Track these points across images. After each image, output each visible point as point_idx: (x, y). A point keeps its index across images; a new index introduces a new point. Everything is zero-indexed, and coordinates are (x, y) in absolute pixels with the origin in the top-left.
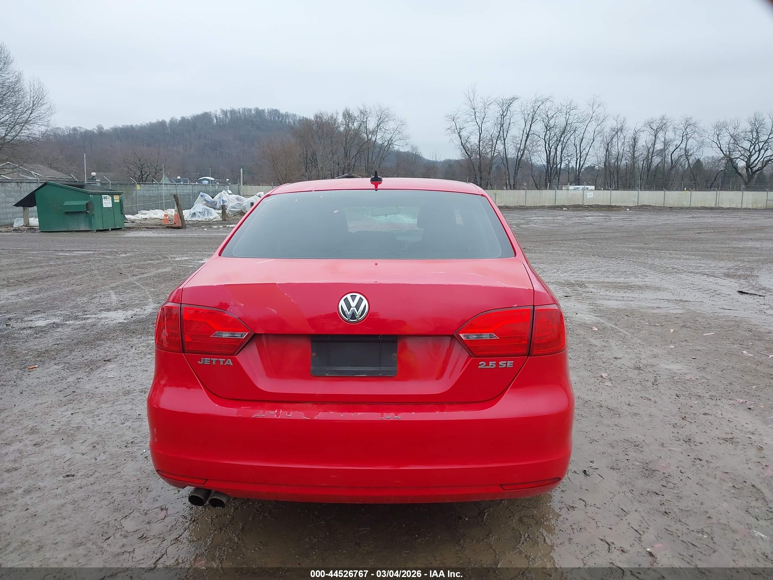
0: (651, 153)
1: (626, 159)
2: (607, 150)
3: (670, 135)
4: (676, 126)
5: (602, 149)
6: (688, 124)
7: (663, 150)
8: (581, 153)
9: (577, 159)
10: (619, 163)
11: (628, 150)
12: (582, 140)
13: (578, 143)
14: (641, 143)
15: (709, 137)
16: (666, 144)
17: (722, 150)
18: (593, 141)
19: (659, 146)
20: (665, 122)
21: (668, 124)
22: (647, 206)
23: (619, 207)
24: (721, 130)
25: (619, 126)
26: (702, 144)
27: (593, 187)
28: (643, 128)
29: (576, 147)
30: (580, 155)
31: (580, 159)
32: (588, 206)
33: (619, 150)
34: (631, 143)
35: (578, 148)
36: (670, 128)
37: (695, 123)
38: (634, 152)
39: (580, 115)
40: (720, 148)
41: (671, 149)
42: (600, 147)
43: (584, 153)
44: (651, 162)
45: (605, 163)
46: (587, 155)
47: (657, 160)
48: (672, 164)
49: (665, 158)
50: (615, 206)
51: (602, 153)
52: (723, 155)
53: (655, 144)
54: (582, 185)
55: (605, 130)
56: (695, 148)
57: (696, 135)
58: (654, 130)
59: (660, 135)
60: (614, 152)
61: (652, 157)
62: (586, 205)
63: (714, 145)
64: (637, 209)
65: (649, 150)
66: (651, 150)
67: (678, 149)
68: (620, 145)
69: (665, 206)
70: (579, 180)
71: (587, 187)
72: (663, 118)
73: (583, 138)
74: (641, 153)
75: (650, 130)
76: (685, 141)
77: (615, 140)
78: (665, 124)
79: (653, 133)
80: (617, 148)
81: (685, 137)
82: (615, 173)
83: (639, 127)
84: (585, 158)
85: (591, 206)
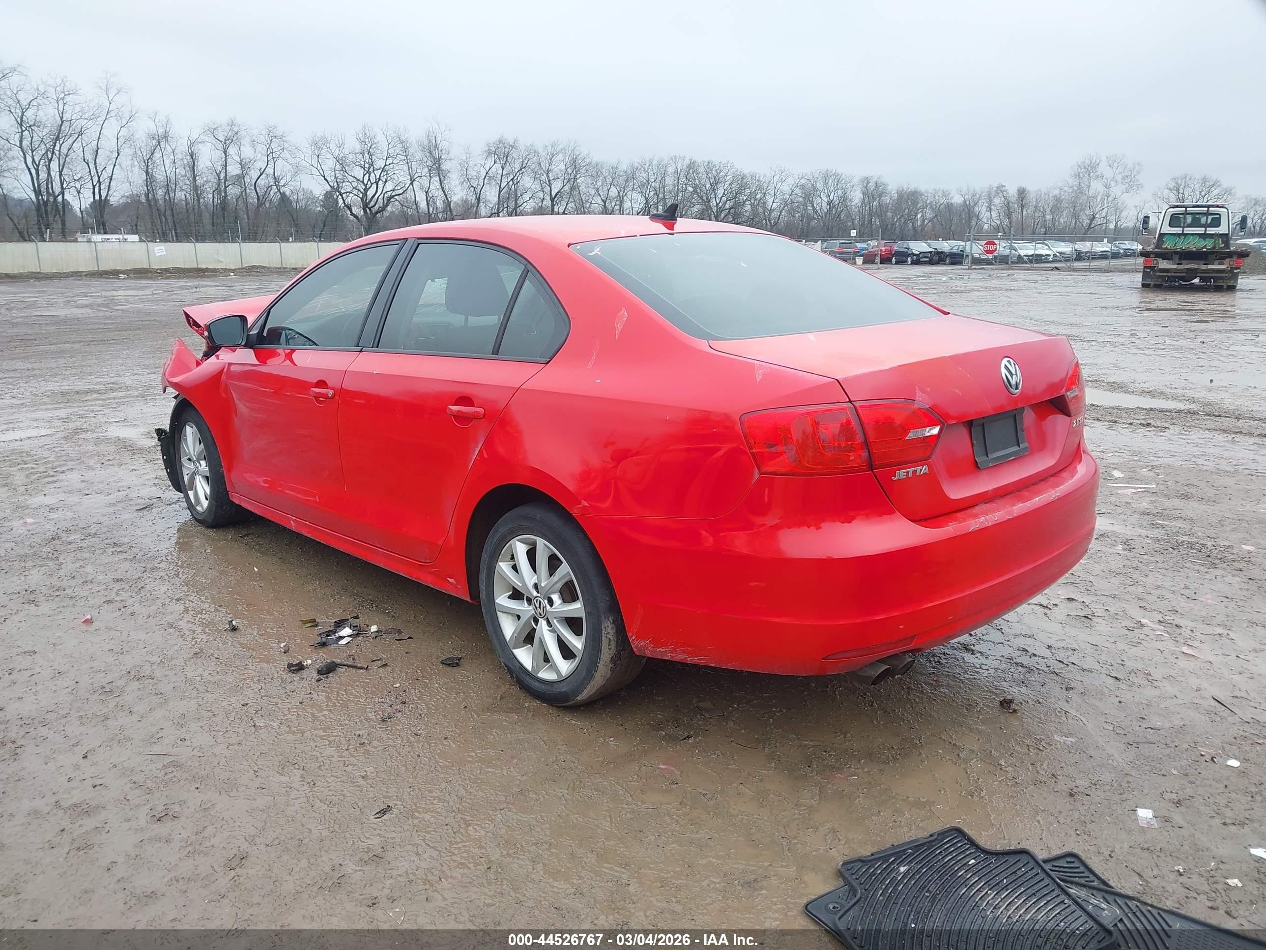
0: (222, 181)
1: (182, 190)
2: (147, 173)
3: (247, 152)
4: (254, 137)
5: (136, 170)
6: (273, 136)
7: (240, 178)
8: (99, 177)
9: (94, 187)
10: (172, 195)
11: (183, 173)
12: (97, 152)
13: (90, 157)
14: (203, 163)
15: (307, 159)
16: (244, 166)
17: (326, 180)
18: (118, 155)
19: (234, 170)
20: (236, 129)
21: (242, 133)
22: (257, 267)
23: (214, 270)
24: (320, 149)
25: (161, 131)
26: (297, 170)
27: (136, 238)
28: (202, 138)
29: (88, 164)
30: (99, 181)
31: (100, 187)
32: (161, 269)
33: (169, 172)
34: (185, 162)
35: (92, 166)
36: (246, 141)
37: (282, 136)
38: (194, 178)
39: (84, 105)
40: (324, 177)
41: (254, 174)
42: (132, 166)
43: (105, 176)
44: (226, 196)
45: (147, 196)
46: (111, 179)
47: (233, 191)
48: (258, 199)
49: (245, 190)
50: (207, 270)
51: (138, 177)
52: (329, 188)
53: (226, 166)
54: (116, 233)
55: (137, 136)
56: (289, 175)
57: (286, 154)
58: (221, 141)
59: (232, 151)
60: (159, 175)
61: (226, 187)
62: (157, 269)
63: (315, 172)
64: (245, 274)
65: (219, 175)
66: (222, 175)
67: (263, 176)
68: (167, 163)
69: (284, 266)
70: (104, 225)
71: (125, 237)
72: (232, 124)
73: (98, 148)
74: (205, 179)
75: (214, 141)
76: (271, 163)
77: (158, 155)
78: (237, 133)
79: (220, 146)
80: (163, 170)
81: (271, 157)
82: (168, 212)
83: (194, 137)
84: (108, 184)
85: (167, 270)
